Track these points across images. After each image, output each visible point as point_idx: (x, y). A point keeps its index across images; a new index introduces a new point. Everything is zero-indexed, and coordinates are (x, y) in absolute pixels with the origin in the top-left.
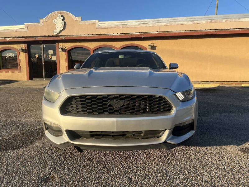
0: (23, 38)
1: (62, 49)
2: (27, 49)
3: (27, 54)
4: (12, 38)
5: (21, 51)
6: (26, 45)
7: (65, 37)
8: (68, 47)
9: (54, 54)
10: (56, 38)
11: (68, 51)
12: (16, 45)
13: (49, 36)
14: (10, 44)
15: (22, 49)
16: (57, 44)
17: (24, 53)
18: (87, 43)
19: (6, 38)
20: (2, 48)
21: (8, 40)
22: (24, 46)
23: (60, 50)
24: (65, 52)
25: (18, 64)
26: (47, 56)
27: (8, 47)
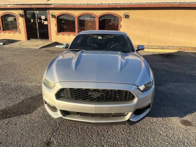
0: (20, 5)
1: (52, 15)
2: (24, 14)
3: (24, 18)
4: (11, 5)
5: (19, 16)
6: (23, 11)
7: (55, 6)
8: (57, 14)
9: (46, 20)
10: (47, 7)
11: (57, 17)
12: (15, 11)
13: (41, 4)
14: (10, 10)
15: (20, 15)
16: (48, 11)
17: (22, 18)
18: (72, 11)
19: (7, 5)
20: (4, 13)
21: (8, 6)
22: (21, 12)
23: (51, 16)
24: (55, 18)
25: (18, 27)
26: (40, 21)
27: (9, 12)
